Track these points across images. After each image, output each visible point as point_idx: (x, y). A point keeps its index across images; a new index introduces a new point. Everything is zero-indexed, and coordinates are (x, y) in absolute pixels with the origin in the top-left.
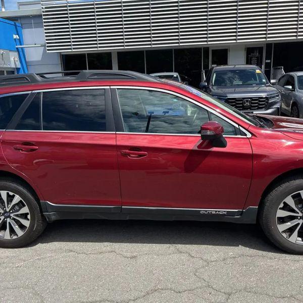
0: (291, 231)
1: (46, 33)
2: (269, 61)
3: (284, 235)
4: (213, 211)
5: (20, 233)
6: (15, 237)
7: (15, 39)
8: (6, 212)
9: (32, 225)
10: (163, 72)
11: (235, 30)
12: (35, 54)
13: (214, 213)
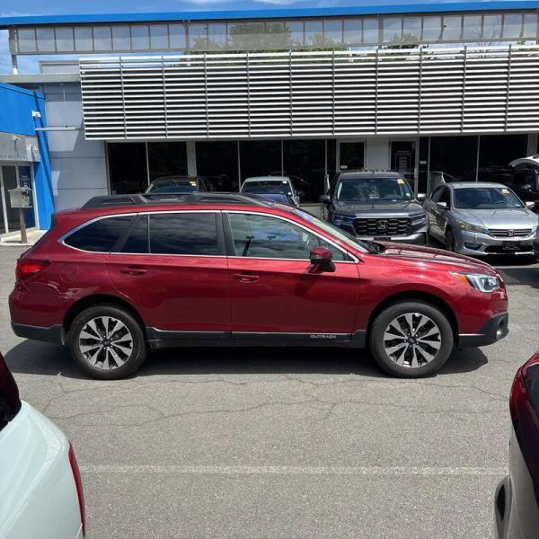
0: (397, 354)
1: (85, 110)
2: (425, 162)
3: (392, 359)
4: (323, 335)
5: (120, 362)
6: (114, 367)
7: (34, 118)
8: (106, 340)
9: (134, 354)
10: (267, 175)
11: (373, 117)
12: (63, 141)
13: (324, 337)
